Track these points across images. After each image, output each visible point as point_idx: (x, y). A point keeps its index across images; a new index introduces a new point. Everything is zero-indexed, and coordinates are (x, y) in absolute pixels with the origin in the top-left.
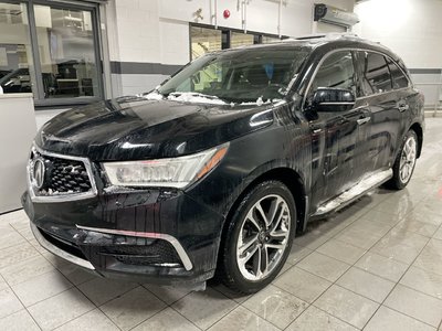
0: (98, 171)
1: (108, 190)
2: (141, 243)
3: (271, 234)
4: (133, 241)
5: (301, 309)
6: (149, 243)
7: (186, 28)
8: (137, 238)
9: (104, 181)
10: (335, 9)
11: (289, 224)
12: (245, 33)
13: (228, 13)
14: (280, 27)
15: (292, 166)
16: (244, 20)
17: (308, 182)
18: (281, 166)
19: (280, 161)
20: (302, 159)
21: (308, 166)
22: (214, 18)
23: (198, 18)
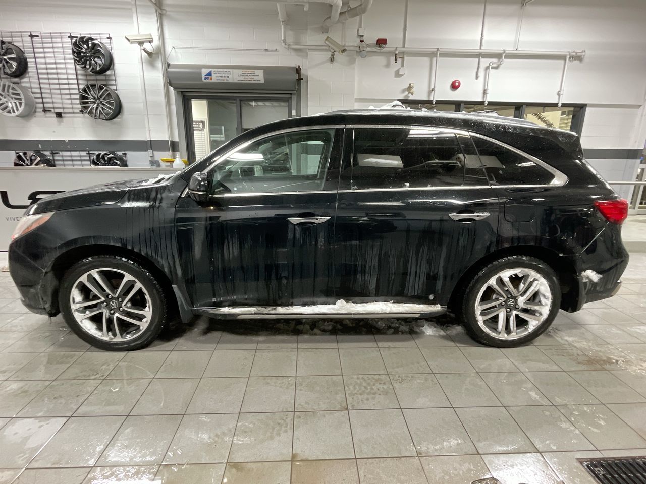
12: (486, 105)
13: (457, 84)
14: (561, 93)
15: (133, 247)
16: (486, 89)
17: (173, 271)
18: (112, 243)
19: (109, 239)
20: (153, 244)
21: (169, 253)
22: (433, 91)
23: (409, 94)
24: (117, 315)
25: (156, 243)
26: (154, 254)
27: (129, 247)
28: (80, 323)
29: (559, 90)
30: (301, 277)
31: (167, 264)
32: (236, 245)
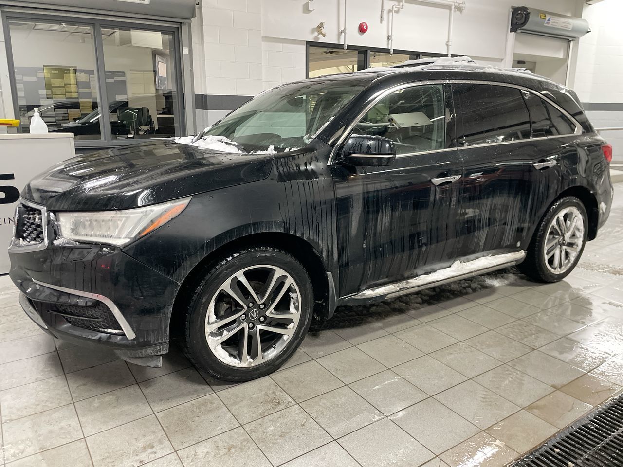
1: (56, 243)
3: (267, 313)
4: (75, 301)
6: (89, 304)
7: (303, 48)
9: (55, 233)
10: (545, 13)
11: (300, 304)
12: (392, 53)
13: (365, 27)
14: (450, 43)
15: (295, 232)
16: (390, 34)
17: (330, 254)
18: (274, 230)
19: (271, 225)
20: (315, 224)
21: (329, 233)
22: (343, 34)
23: (318, 35)
24: (259, 327)
25: (317, 222)
26: (315, 237)
27: (292, 232)
28: (213, 351)
29: (447, 40)
30: (437, 242)
31: (326, 248)
32: (389, 214)
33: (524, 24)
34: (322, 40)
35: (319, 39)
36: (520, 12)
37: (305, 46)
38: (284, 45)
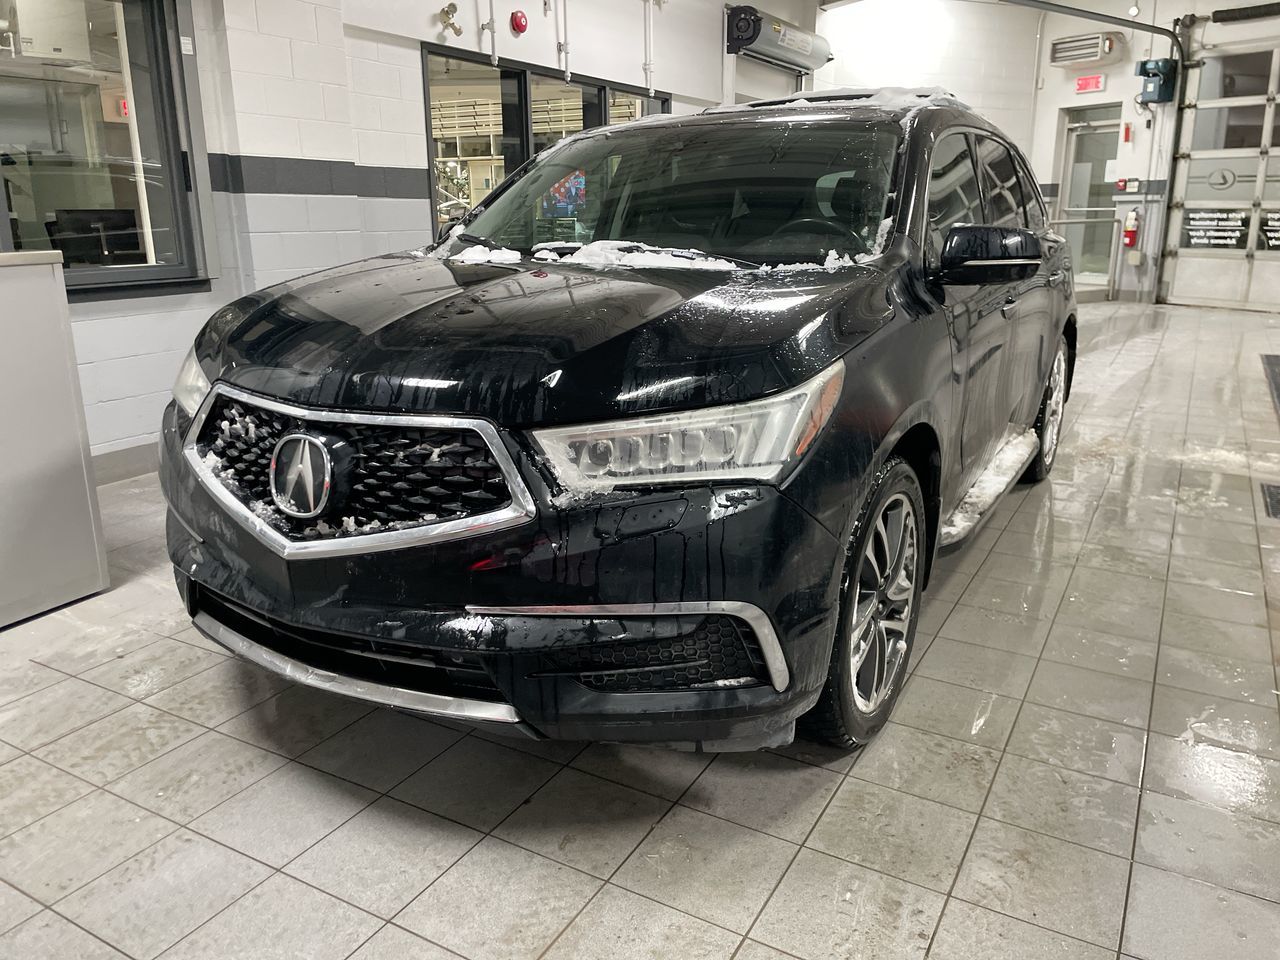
0: (526, 452)
1: (560, 502)
2: (666, 630)
3: (889, 595)
4: (644, 630)
5: (988, 765)
7: (415, 56)
8: (653, 619)
9: (544, 478)
10: (779, 22)
11: (913, 568)
12: (569, 79)
13: (521, 21)
22: (487, 32)
23: (444, 30)
29: (644, 61)
33: (752, 39)
34: (452, 41)
35: (445, 39)
36: (743, 16)
37: (419, 53)
38: (381, 46)
